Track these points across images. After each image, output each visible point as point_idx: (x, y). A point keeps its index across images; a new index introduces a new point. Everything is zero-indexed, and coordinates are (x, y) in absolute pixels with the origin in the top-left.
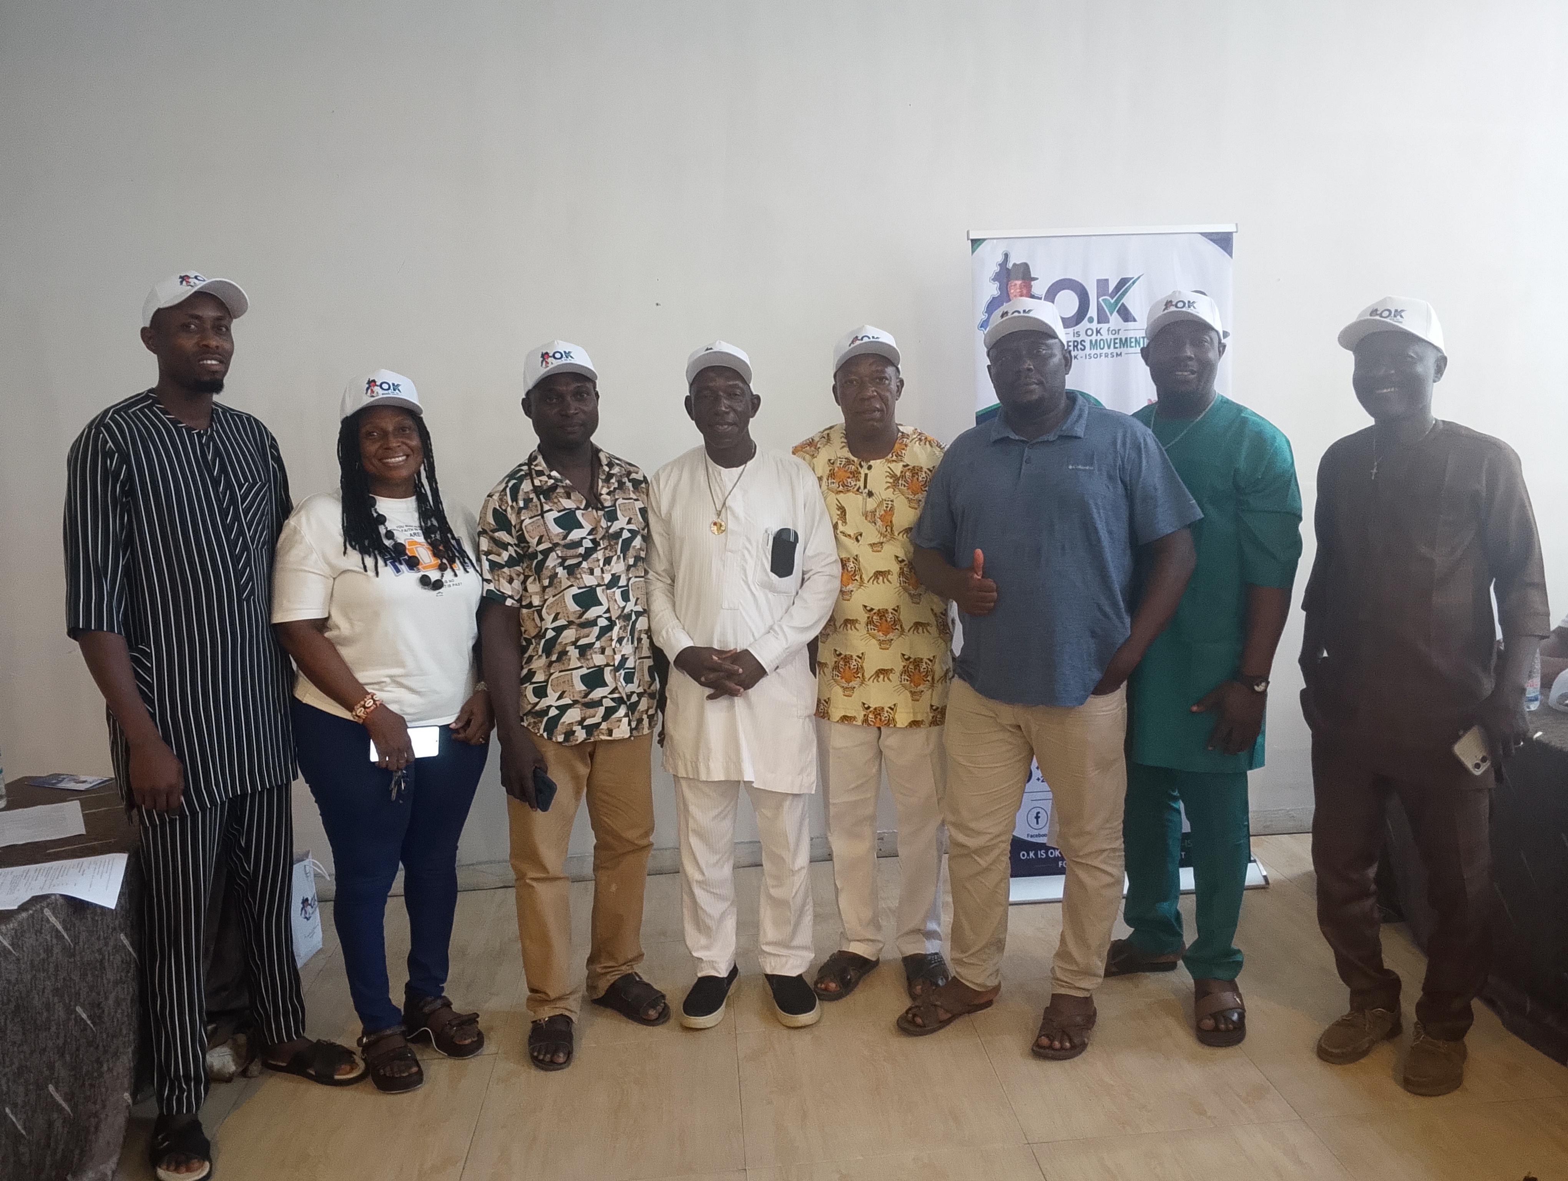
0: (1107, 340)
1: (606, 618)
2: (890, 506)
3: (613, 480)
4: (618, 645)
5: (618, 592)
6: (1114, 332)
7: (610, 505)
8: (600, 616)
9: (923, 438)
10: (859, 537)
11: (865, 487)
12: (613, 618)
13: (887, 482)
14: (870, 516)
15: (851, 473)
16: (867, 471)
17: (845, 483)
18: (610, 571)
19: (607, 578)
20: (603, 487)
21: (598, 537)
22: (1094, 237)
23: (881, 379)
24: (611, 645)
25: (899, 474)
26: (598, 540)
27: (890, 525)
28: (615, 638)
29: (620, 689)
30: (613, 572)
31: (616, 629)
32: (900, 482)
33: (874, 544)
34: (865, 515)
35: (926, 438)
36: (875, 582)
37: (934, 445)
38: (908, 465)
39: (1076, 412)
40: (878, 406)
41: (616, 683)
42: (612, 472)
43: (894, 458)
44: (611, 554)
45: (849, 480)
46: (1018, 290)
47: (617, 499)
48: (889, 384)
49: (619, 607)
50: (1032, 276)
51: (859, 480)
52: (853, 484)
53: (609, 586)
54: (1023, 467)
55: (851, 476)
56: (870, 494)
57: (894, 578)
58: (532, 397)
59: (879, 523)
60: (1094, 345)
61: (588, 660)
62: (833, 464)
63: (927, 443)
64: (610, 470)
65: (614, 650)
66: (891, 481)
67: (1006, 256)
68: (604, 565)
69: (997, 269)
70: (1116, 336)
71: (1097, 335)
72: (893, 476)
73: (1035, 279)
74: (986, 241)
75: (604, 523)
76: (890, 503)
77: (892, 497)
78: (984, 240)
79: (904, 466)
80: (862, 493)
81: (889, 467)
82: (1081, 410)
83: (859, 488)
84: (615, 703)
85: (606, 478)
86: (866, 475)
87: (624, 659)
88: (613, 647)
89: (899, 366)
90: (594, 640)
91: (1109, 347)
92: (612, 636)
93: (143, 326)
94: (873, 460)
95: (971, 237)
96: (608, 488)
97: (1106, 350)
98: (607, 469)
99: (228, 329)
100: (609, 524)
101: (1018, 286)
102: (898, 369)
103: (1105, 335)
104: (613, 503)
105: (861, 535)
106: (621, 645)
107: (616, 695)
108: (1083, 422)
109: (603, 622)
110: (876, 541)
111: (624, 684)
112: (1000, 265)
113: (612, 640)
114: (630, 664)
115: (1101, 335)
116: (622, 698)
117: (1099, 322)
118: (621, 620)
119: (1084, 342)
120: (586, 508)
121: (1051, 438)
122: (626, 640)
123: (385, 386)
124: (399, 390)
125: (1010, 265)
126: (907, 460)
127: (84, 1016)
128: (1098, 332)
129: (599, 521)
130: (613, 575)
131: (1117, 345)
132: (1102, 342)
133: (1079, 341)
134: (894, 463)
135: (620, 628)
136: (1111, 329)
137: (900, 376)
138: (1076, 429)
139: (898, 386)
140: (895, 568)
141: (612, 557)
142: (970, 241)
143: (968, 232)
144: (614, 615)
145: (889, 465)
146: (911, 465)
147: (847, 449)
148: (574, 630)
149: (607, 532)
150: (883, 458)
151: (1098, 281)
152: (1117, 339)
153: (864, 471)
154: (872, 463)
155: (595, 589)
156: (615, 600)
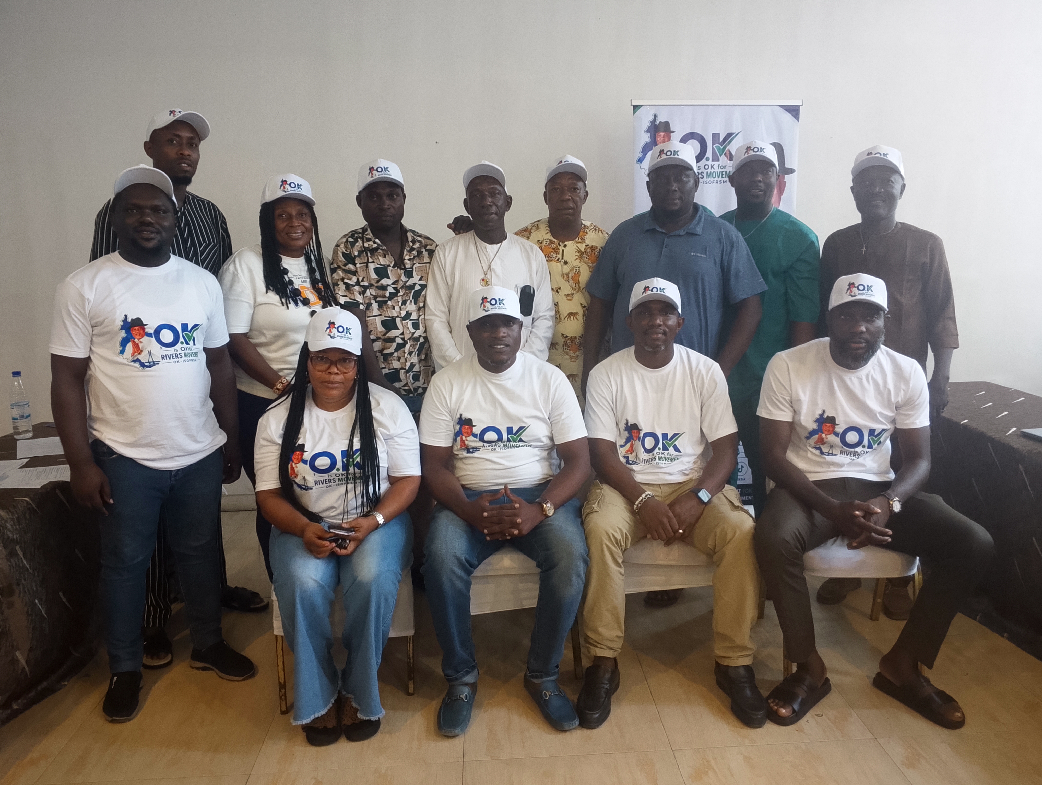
0: (717, 172)
1: (401, 338)
2: (578, 271)
3: (414, 252)
4: (409, 357)
5: (410, 324)
6: (722, 167)
7: (409, 267)
8: (398, 336)
9: (597, 229)
10: (559, 290)
11: (562, 258)
12: (406, 339)
13: (576, 256)
14: (565, 276)
15: (553, 249)
16: (563, 248)
17: (550, 255)
18: (405, 309)
19: (403, 313)
20: (406, 255)
21: (399, 287)
22: (711, 106)
23: (575, 189)
24: (404, 356)
25: (583, 251)
26: (398, 288)
27: (578, 282)
28: (407, 351)
29: (410, 384)
30: (407, 310)
31: (408, 346)
32: (584, 255)
33: (568, 295)
34: (562, 275)
35: (599, 229)
36: (569, 319)
37: (604, 233)
38: (588, 245)
39: (697, 218)
40: (572, 206)
41: (407, 381)
42: (414, 247)
43: (580, 240)
44: (407, 299)
45: (552, 254)
46: (662, 139)
47: (414, 264)
48: (579, 193)
49: (410, 332)
50: (672, 130)
51: (559, 254)
52: (555, 256)
53: (404, 319)
54: (663, 250)
55: (553, 251)
56: (566, 263)
57: (580, 317)
58: (362, 195)
59: (571, 281)
60: (709, 175)
61: (389, 364)
62: (541, 243)
63: (600, 232)
64: (413, 245)
65: (406, 359)
66: (579, 254)
67: (655, 116)
68: (402, 305)
69: (649, 124)
70: (723, 170)
71: (711, 169)
72: (579, 251)
73: (673, 132)
74: (643, 107)
75: (403, 278)
76: (578, 268)
77: (579, 265)
78: (642, 106)
79: (586, 246)
80: (560, 262)
81: (577, 246)
82: (700, 217)
83: (559, 259)
84: (406, 392)
85: (410, 250)
86: (563, 251)
87: (412, 365)
88: (406, 357)
89: (586, 182)
90: (393, 351)
91: (719, 177)
92: (405, 350)
93: (146, 140)
94: (567, 241)
95: (633, 104)
96: (410, 256)
97: (716, 179)
98: (411, 244)
99: (197, 146)
100: (407, 279)
101: (662, 136)
102: (585, 184)
103: (717, 169)
104: (411, 266)
105: (560, 289)
106: (410, 356)
107: (406, 388)
108: (701, 224)
109: (399, 340)
110: (569, 292)
111: (412, 381)
112: (651, 122)
113: (405, 353)
114: (416, 368)
115: (714, 169)
116: (410, 390)
117: (712, 161)
118: (411, 341)
119: (703, 173)
120: (394, 267)
121: (682, 233)
122: (414, 353)
123: (293, 185)
124: (301, 189)
125: (657, 123)
126: (588, 242)
127: (80, 555)
128: (712, 167)
129: (400, 277)
130: (407, 312)
131: (724, 176)
132: (714, 174)
133: (700, 172)
134: (580, 244)
135: (411, 346)
136: (720, 165)
137: (587, 189)
138: (697, 229)
139: (584, 195)
140: (580, 311)
141: (407, 300)
142: (632, 107)
143: (631, 101)
144: (407, 337)
145: (577, 245)
146: (591, 245)
147: (550, 234)
148: (380, 343)
149: (405, 284)
150: (573, 240)
151: (713, 134)
152: (723, 172)
153: (561, 248)
154: (566, 243)
155: (395, 319)
156: (408, 328)
